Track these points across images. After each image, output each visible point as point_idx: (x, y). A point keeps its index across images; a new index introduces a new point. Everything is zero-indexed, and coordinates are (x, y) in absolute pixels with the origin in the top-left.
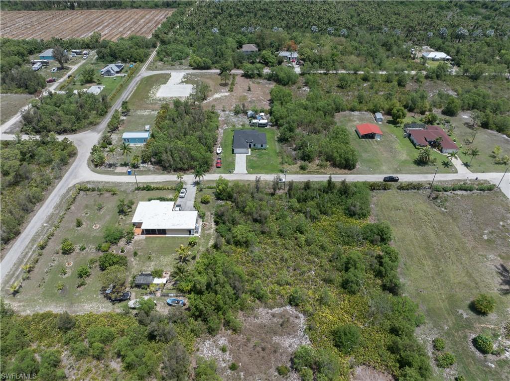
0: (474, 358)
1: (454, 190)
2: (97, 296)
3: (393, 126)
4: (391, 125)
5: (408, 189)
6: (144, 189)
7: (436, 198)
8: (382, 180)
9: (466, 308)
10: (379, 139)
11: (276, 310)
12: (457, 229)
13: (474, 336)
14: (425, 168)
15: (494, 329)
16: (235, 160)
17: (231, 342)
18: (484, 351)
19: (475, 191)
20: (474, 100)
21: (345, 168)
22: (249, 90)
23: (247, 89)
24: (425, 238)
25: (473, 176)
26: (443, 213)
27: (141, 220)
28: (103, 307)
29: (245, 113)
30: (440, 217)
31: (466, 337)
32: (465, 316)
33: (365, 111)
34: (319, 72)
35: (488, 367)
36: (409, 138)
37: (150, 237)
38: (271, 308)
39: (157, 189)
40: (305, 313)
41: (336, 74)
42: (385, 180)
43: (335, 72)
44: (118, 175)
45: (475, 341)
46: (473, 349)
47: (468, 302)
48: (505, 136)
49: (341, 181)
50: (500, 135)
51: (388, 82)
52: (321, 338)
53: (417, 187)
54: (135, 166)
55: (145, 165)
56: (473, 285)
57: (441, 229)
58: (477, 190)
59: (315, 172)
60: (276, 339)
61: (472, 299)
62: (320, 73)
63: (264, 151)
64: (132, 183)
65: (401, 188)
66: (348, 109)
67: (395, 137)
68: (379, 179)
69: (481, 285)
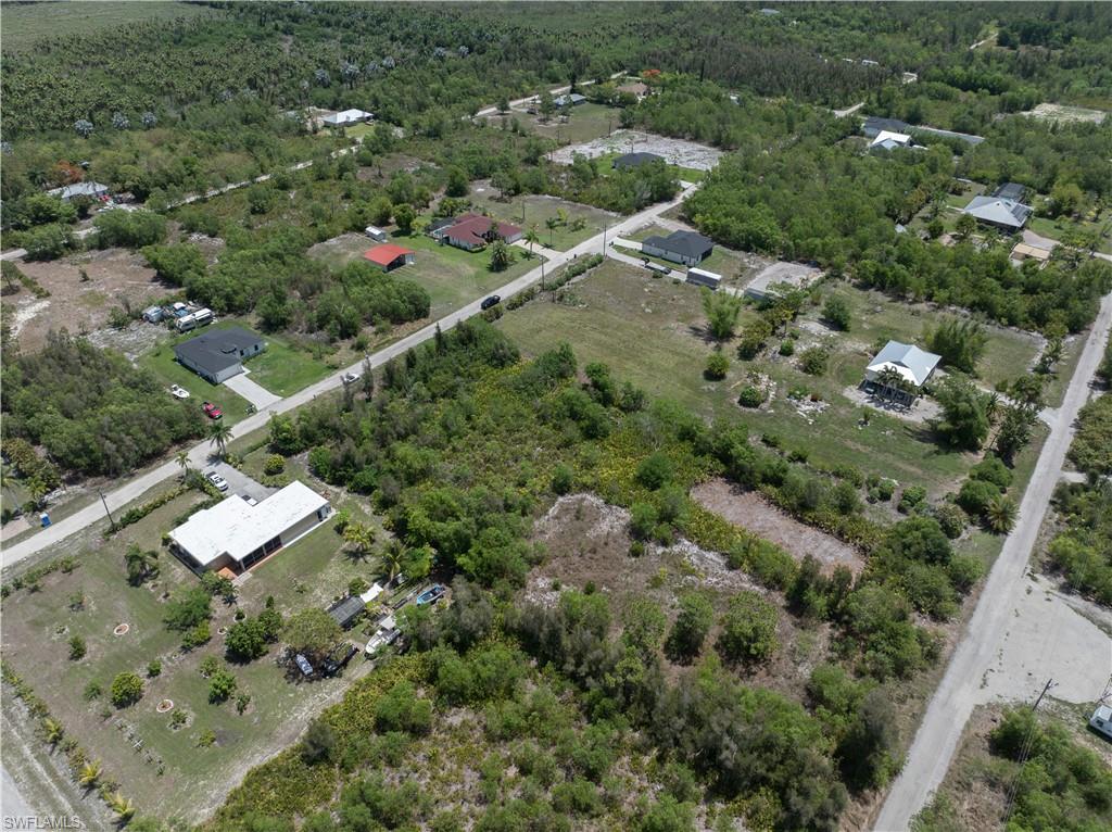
0: (754, 415)
1: (568, 279)
2: (295, 692)
3: (407, 238)
4: (402, 238)
5: (521, 305)
6: (126, 522)
7: (562, 297)
8: (479, 310)
9: (705, 381)
10: (412, 263)
11: (553, 511)
12: (616, 318)
13: (736, 400)
14: (509, 271)
15: (742, 384)
16: (234, 392)
17: (552, 573)
18: (756, 405)
19: (588, 271)
20: (474, 162)
21: (418, 318)
22: (85, 279)
23: (80, 278)
24: (598, 343)
25: (570, 254)
26: (586, 310)
27: (218, 552)
28: (330, 694)
29: (139, 317)
30: (588, 315)
31: (732, 405)
32: (713, 389)
33: (344, 233)
34: (188, 201)
35: (770, 415)
36: (448, 244)
37: (259, 568)
38: (546, 512)
39: (155, 507)
40: (585, 488)
41: (221, 193)
42: (484, 307)
43: (217, 192)
44: (19, 542)
45: (743, 402)
46: (748, 410)
47: (701, 376)
48: (547, 196)
49: (432, 336)
50: (540, 196)
51: (322, 179)
52: (631, 495)
53: (528, 296)
54: (36, 508)
55: (58, 492)
56: (687, 359)
57: (603, 327)
58: (589, 268)
59: (384, 344)
60: (591, 534)
61: (702, 371)
62: (191, 203)
63: (267, 356)
64: (79, 532)
65: (513, 306)
66: (315, 241)
67: (428, 251)
68: (474, 310)
69: (693, 354)
